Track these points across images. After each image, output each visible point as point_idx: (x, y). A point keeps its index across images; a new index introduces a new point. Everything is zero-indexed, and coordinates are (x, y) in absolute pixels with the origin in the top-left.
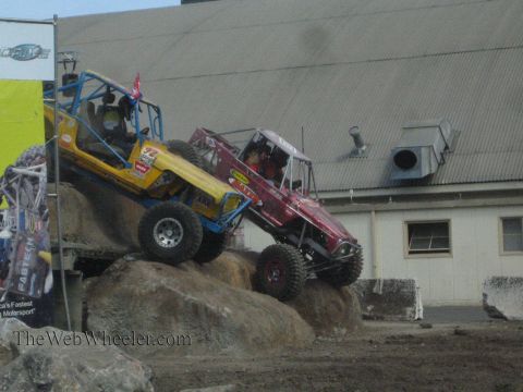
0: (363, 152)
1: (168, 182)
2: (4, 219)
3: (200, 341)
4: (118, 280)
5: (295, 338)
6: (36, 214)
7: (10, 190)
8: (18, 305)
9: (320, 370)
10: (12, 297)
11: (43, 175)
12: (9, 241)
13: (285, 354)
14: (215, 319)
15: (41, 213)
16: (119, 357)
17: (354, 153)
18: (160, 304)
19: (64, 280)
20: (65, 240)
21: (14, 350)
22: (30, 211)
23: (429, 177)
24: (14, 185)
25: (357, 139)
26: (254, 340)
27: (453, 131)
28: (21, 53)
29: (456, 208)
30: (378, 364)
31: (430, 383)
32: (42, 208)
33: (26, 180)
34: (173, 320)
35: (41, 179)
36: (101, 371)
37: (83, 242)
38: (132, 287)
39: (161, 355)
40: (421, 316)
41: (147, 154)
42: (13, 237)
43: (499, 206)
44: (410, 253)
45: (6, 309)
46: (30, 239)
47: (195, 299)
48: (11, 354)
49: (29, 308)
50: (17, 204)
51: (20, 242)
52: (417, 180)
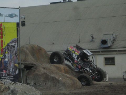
0: (94, 40)
2: (7, 56)
3: (54, 86)
4: (34, 71)
5: (77, 85)
6: (14, 55)
7: (8, 49)
8: (10, 77)
10: (8, 75)
11: (16, 45)
12: (8, 61)
14: (58, 81)
15: (16, 55)
16: (34, 90)
17: (92, 41)
18: (44, 77)
19: (21, 71)
20: (22, 61)
21: (9, 88)
22: (13, 54)
23: (110, 46)
24: (9, 48)
25: (92, 37)
26: (67, 86)
27: (116, 35)
28: (11, 16)
29: (116, 54)
30: (97, 92)
32: (16, 53)
33: (12, 47)
34: (48, 81)
35: (16, 46)
36: (30, 93)
37: (26, 62)
38: (38, 73)
39: (44, 89)
40: (108, 80)
42: (9, 60)
44: (105, 65)
45: (7, 78)
46: (13, 61)
47: (53, 76)
48: (8, 89)
49: (12, 78)
50: (10, 52)
51: (10, 62)
52: (107, 47)
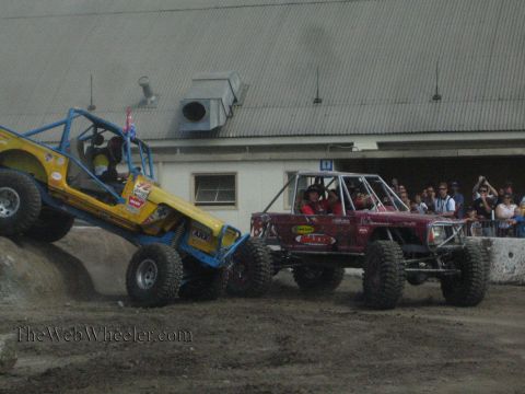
0: (152, 102)
1: (163, 217)
9: (104, 320)
13: (68, 304)
17: (143, 104)
23: (217, 130)
25: (146, 89)
27: (242, 84)
29: (243, 161)
31: (213, 334)
41: (141, 188)
43: (284, 160)
44: (196, 205)
52: (205, 132)
